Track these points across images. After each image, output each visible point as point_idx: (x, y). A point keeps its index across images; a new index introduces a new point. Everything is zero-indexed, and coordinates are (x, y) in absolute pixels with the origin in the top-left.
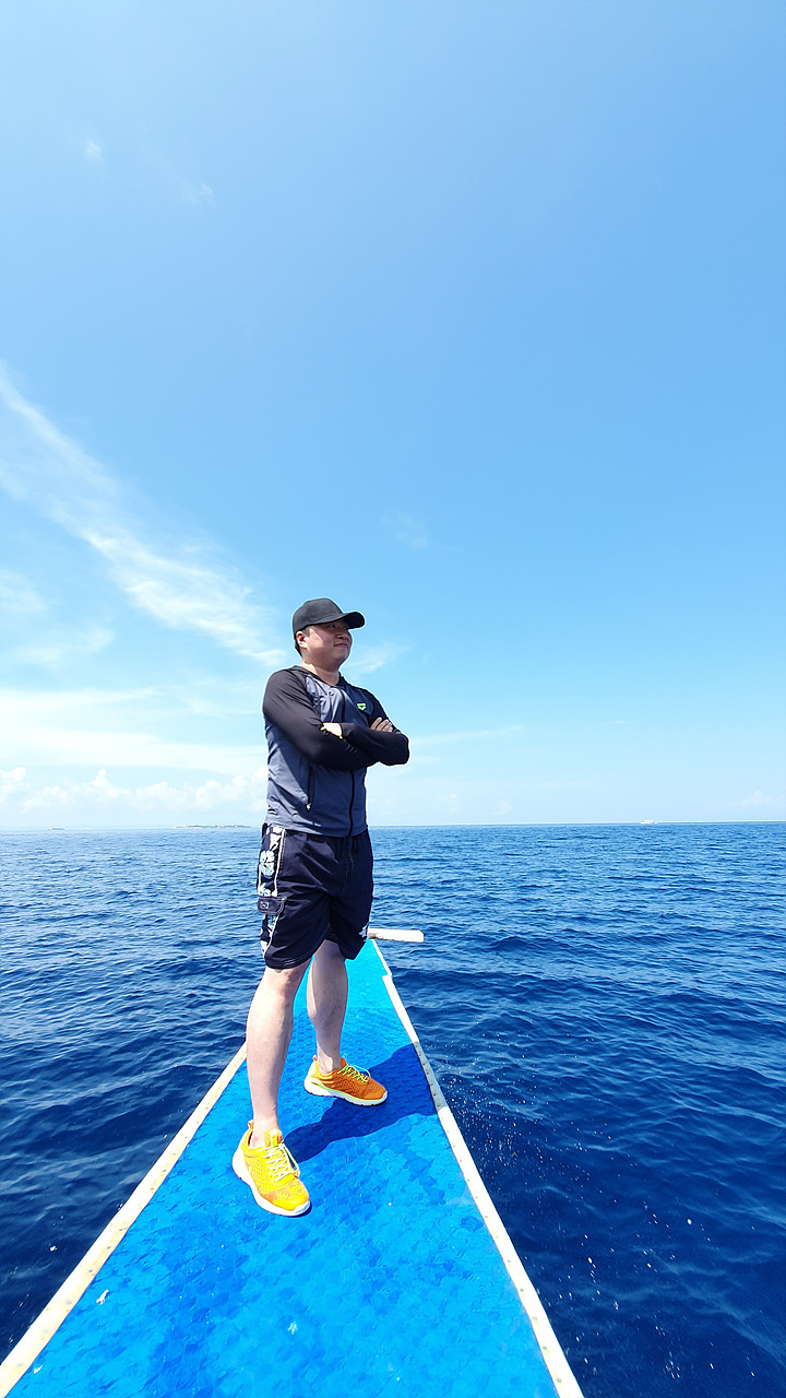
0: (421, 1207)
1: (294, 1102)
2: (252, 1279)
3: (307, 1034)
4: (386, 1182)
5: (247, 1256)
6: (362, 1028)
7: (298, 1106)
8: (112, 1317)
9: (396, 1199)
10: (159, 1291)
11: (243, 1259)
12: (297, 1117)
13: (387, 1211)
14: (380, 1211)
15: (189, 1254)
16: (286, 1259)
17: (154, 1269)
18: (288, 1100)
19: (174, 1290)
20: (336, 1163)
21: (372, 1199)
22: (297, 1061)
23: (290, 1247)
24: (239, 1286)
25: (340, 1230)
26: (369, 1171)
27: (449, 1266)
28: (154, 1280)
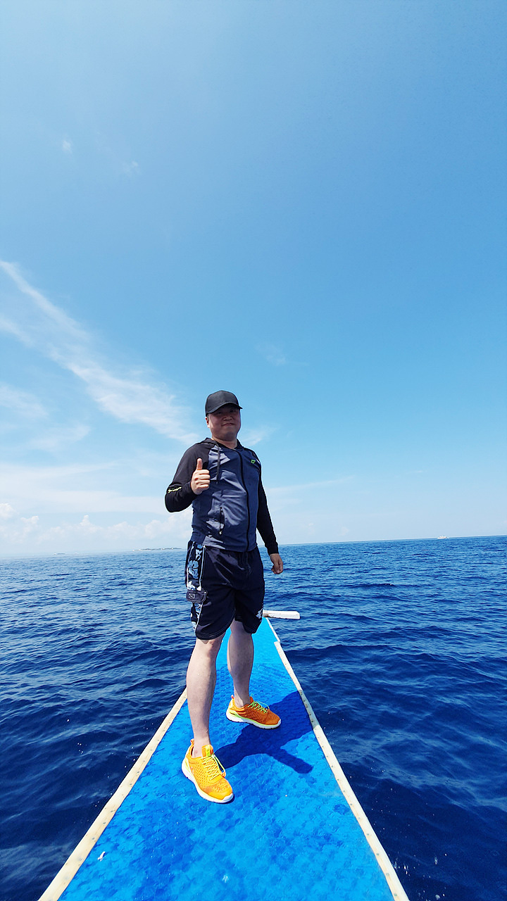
0: (307, 798)
1: (220, 727)
2: (198, 845)
3: (226, 681)
4: (283, 780)
5: (194, 830)
6: (262, 677)
7: (223, 729)
8: (108, 870)
9: (290, 792)
10: (138, 852)
11: (192, 831)
12: (223, 736)
13: (284, 801)
14: (280, 800)
15: (156, 828)
16: (219, 832)
17: (134, 837)
18: (216, 725)
19: (147, 852)
20: (249, 768)
21: (274, 792)
22: (221, 699)
23: (221, 824)
24: (190, 849)
25: (254, 813)
26: (271, 773)
27: (328, 838)
28: (133, 845)
